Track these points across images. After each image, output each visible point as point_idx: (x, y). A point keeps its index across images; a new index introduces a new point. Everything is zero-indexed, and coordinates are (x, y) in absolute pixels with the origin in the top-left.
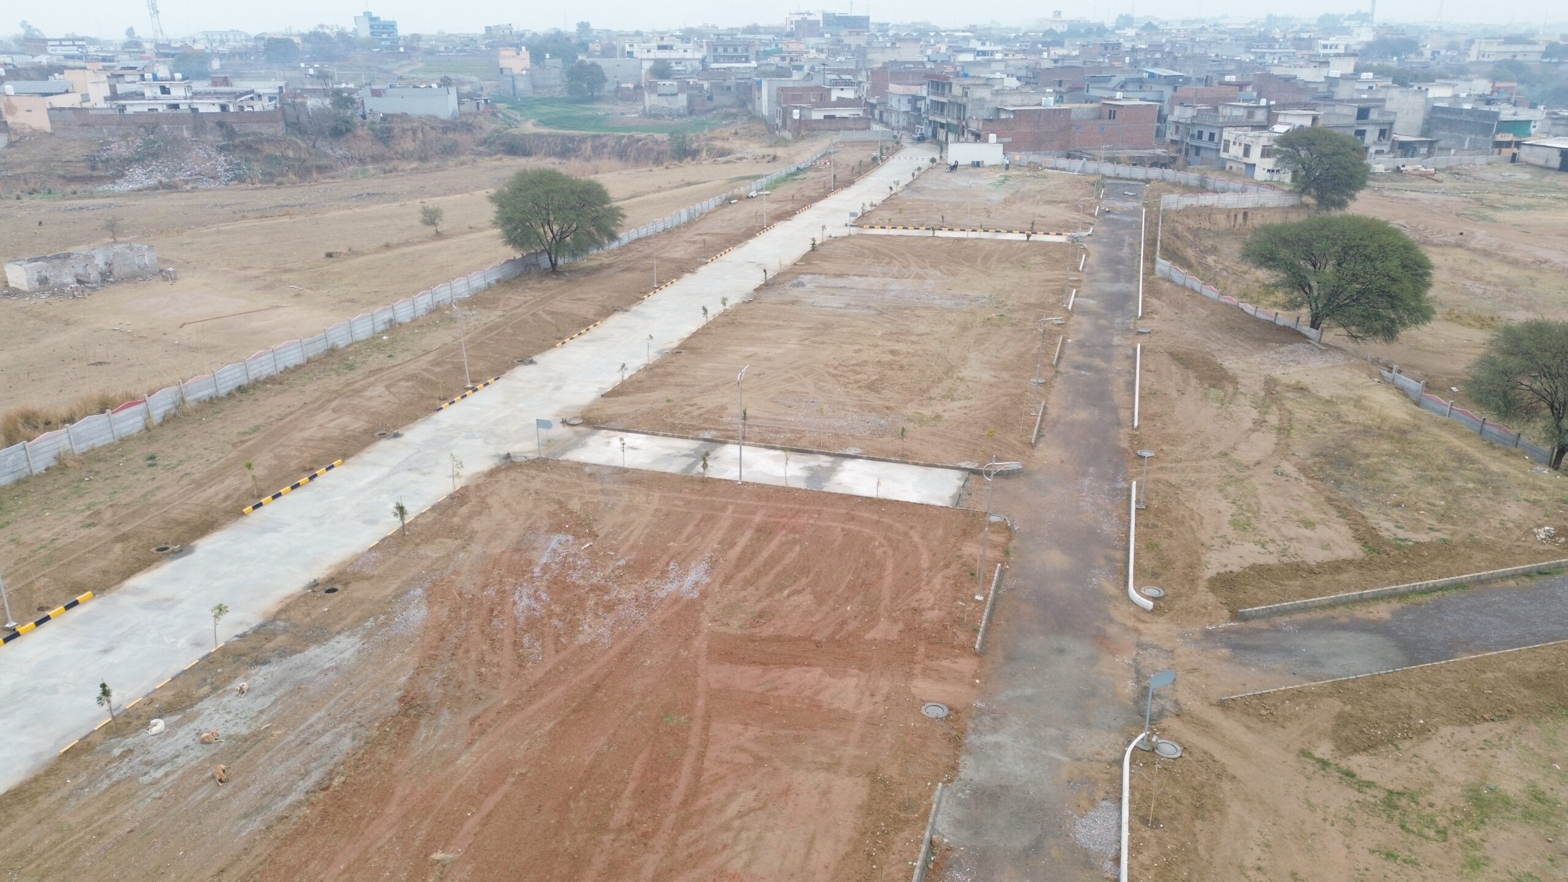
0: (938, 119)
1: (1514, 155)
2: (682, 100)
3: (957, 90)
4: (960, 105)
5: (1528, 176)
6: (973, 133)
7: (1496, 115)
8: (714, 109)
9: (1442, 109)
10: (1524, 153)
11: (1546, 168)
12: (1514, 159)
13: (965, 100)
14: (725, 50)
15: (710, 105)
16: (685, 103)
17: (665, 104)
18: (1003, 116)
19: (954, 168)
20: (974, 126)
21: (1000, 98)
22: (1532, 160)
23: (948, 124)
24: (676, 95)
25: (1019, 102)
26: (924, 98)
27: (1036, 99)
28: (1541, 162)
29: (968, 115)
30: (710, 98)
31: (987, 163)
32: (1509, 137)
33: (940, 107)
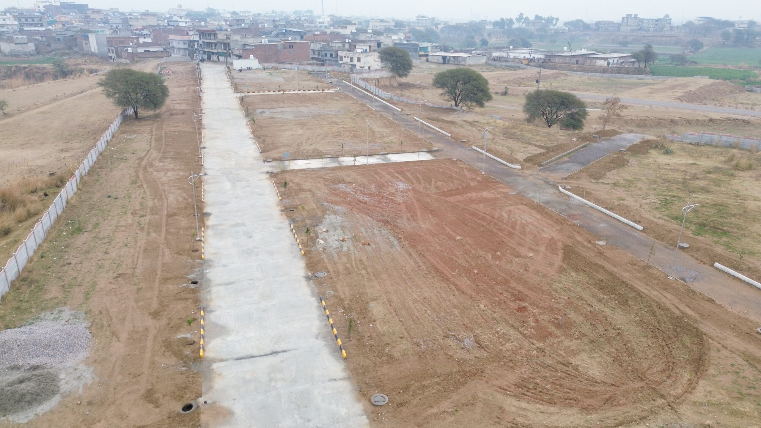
0: (211, 51)
1: (427, 59)
2: (31, 47)
3: (221, 36)
4: (225, 44)
5: (435, 66)
6: (237, 56)
7: (418, 45)
8: (53, 51)
9: (398, 44)
10: (430, 58)
11: (438, 63)
12: (427, 61)
13: (229, 41)
14: (26, 20)
15: (49, 49)
16: (34, 48)
17: (21, 49)
18: (248, 47)
19: (241, 70)
20: (237, 52)
21: (244, 40)
22: (433, 60)
23: (218, 52)
24: (27, 43)
25: (252, 42)
26: (198, 41)
27: (259, 40)
28: (436, 61)
29: (232, 48)
30: (49, 45)
31: (253, 68)
32: (422, 53)
33: (209, 44)
